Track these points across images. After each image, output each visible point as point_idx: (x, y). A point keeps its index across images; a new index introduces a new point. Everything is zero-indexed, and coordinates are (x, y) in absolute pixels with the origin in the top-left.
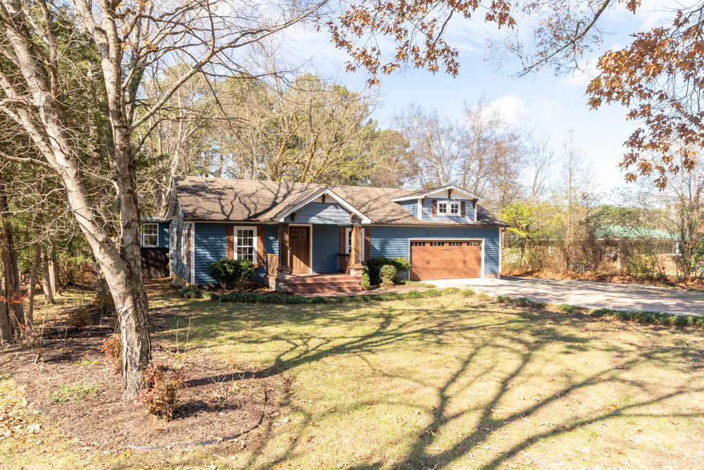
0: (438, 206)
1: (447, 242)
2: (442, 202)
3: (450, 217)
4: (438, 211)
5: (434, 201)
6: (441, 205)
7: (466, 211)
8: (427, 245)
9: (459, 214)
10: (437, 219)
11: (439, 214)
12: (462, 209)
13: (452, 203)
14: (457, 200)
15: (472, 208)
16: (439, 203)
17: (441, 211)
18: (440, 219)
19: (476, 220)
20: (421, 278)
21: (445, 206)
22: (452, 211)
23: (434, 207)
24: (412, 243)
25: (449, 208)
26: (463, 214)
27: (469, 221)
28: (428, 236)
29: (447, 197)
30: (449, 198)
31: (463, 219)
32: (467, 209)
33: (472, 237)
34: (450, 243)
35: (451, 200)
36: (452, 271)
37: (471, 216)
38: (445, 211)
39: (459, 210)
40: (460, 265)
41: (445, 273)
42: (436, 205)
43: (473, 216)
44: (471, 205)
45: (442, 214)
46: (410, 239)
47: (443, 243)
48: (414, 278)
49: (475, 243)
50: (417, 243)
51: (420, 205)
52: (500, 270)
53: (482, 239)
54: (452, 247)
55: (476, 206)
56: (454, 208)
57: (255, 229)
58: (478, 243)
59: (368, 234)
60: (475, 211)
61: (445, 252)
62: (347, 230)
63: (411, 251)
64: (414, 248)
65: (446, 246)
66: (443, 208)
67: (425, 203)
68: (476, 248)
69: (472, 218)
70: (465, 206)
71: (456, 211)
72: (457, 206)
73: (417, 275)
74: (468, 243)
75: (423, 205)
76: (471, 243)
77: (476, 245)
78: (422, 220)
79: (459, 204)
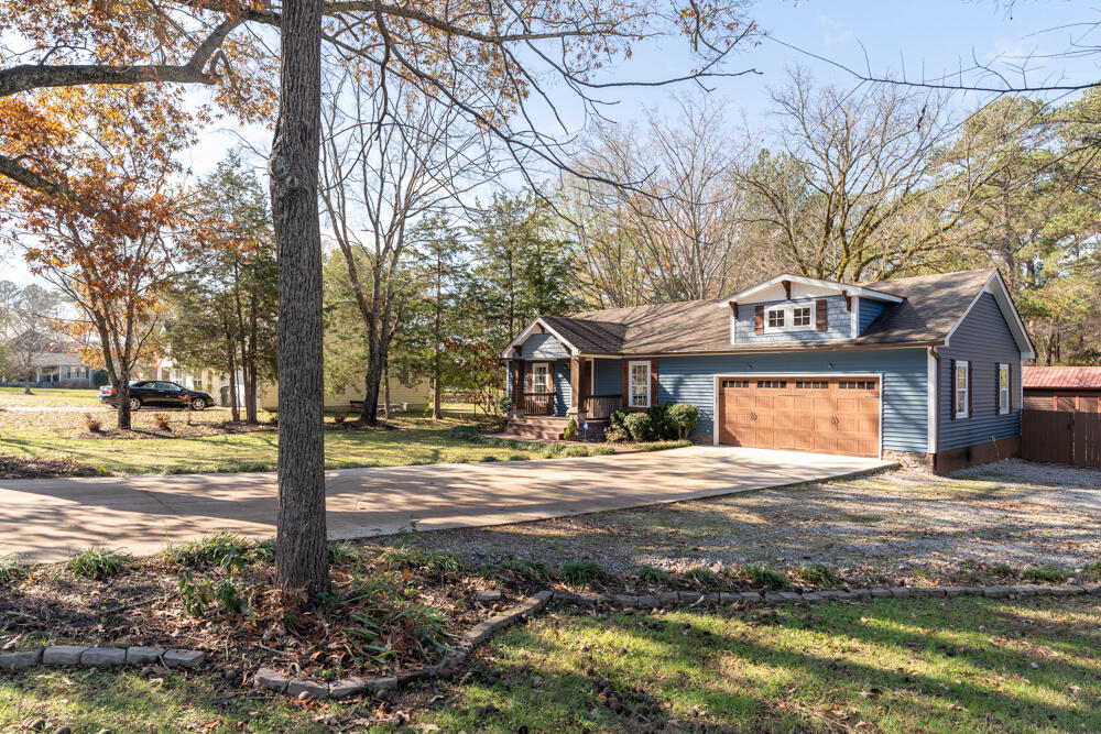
0: (767, 316)
1: (791, 380)
2: (775, 308)
3: (792, 334)
4: (766, 324)
5: (759, 309)
6: (772, 314)
7: (829, 319)
8: (753, 386)
9: (812, 326)
10: (764, 339)
11: (768, 329)
12: (818, 317)
13: (795, 306)
14: (809, 300)
15: (845, 310)
16: (767, 310)
17: (772, 324)
18: (771, 338)
19: (854, 335)
20: (742, 444)
21: (781, 313)
22: (797, 322)
23: (758, 319)
24: (724, 383)
25: (789, 316)
26: (822, 326)
27: (835, 337)
28: (752, 369)
29: (784, 297)
30: (789, 299)
31: (823, 335)
32: (832, 315)
33: (846, 370)
34: (799, 383)
35: (795, 301)
36: (803, 435)
37: (844, 328)
38: (781, 323)
39: (813, 317)
40: (825, 429)
41: (791, 441)
42: (762, 316)
43: (849, 326)
44: (842, 305)
45: (775, 330)
46: (716, 376)
47: (783, 383)
48: (728, 440)
49: (861, 383)
50: (732, 382)
51: (733, 319)
52: (932, 449)
53: (880, 375)
54: (803, 390)
55: (855, 305)
56: (801, 316)
57: (546, 365)
58: (869, 383)
59: (655, 369)
60: (854, 316)
61: (790, 398)
62: (631, 364)
63: (722, 395)
64: (728, 390)
65: (791, 387)
66: (777, 319)
67: (740, 314)
68: (865, 393)
69: (845, 331)
70: (826, 310)
71: (807, 321)
72: (807, 311)
73: (734, 438)
74: (842, 383)
75: (737, 317)
76: (851, 383)
77: (863, 388)
78: (735, 343)
79: (812, 306)
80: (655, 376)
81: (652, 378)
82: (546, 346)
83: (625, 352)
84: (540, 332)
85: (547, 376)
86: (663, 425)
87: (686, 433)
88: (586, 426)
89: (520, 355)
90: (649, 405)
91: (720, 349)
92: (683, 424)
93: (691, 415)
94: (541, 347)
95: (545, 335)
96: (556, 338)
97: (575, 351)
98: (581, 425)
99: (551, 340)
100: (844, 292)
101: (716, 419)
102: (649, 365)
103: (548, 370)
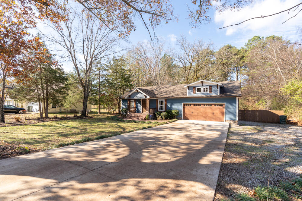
0: (196, 89)
1: (202, 104)
2: (198, 87)
3: (203, 94)
4: (196, 91)
5: (194, 87)
6: (198, 89)
7: (212, 90)
8: (192, 106)
9: (208, 92)
11: (197, 92)
12: (210, 89)
13: (204, 87)
14: (207, 86)
15: (216, 88)
16: (196, 88)
17: (198, 91)
18: (197, 94)
19: (219, 94)
20: (189, 119)
21: (200, 89)
22: (204, 91)
23: (194, 90)
24: (184, 105)
25: (202, 89)
27: (213, 94)
28: (193, 102)
30: (202, 86)
31: (211, 94)
33: (216, 102)
34: (204, 105)
36: (205, 117)
37: (216, 92)
38: (200, 91)
39: (208, 90)
40: (210, 115)
41: (202, 118)
44: (216, 87)
46: (183, 103)
47: (200, 105)
48: (186, 118)
49: (220, 105)
50: (187, 105)
51: (187, 90)
52: (237, 119)
53: (225, 103)
54: (205, 107)
55: (219, 87)
57: (134, 100)
58: (222, 105)
60: (219, 90)
61: (202, 108)
62: (159, 100)
63: (184, 108)
64: (186, 106)
65: (202, 106)
66: (199, 90)
67: (189, 89)
68: (221, 107)
70: (212, 88)
71: (207, 91)
72: (207, 88)
73: (187, 118)
74: (215, 105)
75: (188, 89)
76: (218, 105)
77: (220, 106)
78: (188, 96)
79: (208, 87)
80: (166, 103)
81: (165, 104)
82: (138, 95)
83: (158, 97)
84: (136, 92)
85: (134, 103)
86: (170, 115)
87: (176, 117)
88: (151, 116)
89: (130, 98)
90: (164, 110)
91: (184, 97)
92: (176, 115)
93: (178, 112)
95: (138, 92)
96: (141, 93)
97: (148, 97)
100: (217, 84)
101: (182, 113)
102: (164, 100)
103: (134, 101)
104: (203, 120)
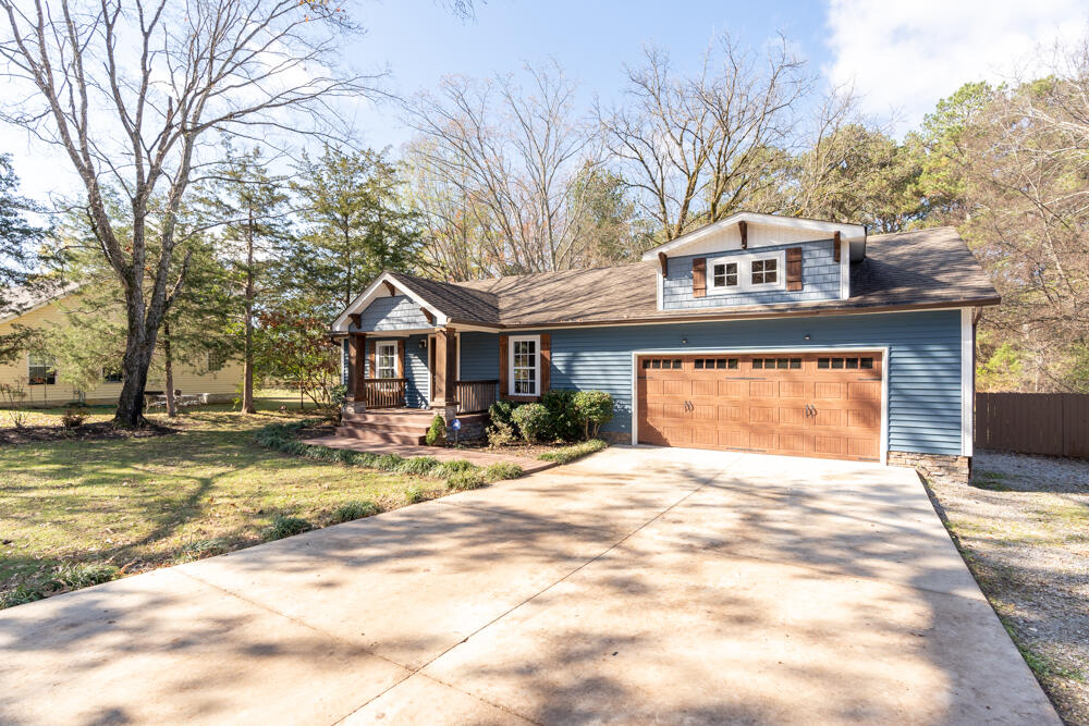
0: (710, 271)
1: (745, 358)
2: (722, 261)
3: (748, 295)
4: (710, 282)
5: (699, 263)
6: (719, 269)
7: (805, 273)
8: (688, 367)
9: (781, 284)
10: (706, 303)
11: (712, 289)
12: (789, 270)
13: (753, 257)
14: (775, 248)
15: (830, 261)
16: (711, 264)
17: (719, 282)
18: (716, 301)
19: (845, 294)
20: (671, 443)
21: (732, 267)
22: (757, 279)
23: (697, 276)
24: (644, 363)
25: (745, 272)
26: (796, 283)
27: (811, 297)
28: (689, 344)
29: (738, 245)
30: (745, 248)
31: (796, 295)
32: (811, 268)
33: (830, 343)
34: (757, 361)
35: (753, 251)
36: (760, 431)
37: (827, 286)
38: (733, 282)
39: (781, 271)
40: (793, 421)
41: (743, 437)
42: (703, 272)
43: (836, 283)
44: (825, 257)
45: (724, 290)
46: (635, 353)
47: (733, 361)
48: (651, 439)
49: (852, 361)
50: (657, 361)
51: (660, 277)
52: (967, 448)
53: (885, 349)
54: (763, 371)
55: (845, 255)
56: (764, 272)
57: (395, 344)
58: (863, 360)
59: (545, 345)
60: (845, 269)
61: (742, 382)
62: (512, 340)
63: (642, 379)
64: (650, 371)
65: (745, 368)
66: (725, 276)
67: (671, 270)
68: (858, 373)
69: (830, 289)
70: (801, 261)
71: (772, 277)
72: (772, 264)
73: (659, 434)
74: (823, 361)
75: (666, 274)
76: (837, 361)
77: (855, 366)
78: (663, 309)
79: (780, 258)
80: (547, 354)
81: (542, 357)
82: (397, 312)
83: (505, 322)
84: (388, 293)
85: (396, 357)
86: (564, 421)
87: (595, 432)
88: (457, 424)
89: (360, 327)
90: (538, 392)
91: (643, 315)
92: (595, 418)
93: (606, 406)
94: (389, 316)
95: (394, 297)
96: (411, 301)
97: (442, 319)
98: (451, 423)
99: (404, 305)
100: (838, 234)
101: (634, 409)
102: (537, 339)
103: (396, 350)
104: (750, 450)
